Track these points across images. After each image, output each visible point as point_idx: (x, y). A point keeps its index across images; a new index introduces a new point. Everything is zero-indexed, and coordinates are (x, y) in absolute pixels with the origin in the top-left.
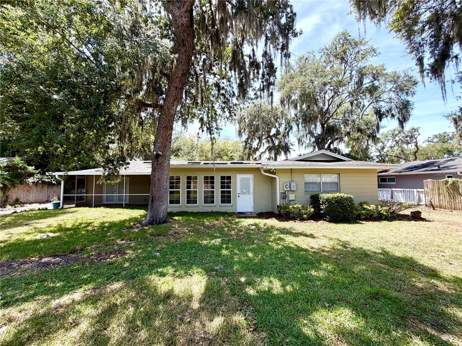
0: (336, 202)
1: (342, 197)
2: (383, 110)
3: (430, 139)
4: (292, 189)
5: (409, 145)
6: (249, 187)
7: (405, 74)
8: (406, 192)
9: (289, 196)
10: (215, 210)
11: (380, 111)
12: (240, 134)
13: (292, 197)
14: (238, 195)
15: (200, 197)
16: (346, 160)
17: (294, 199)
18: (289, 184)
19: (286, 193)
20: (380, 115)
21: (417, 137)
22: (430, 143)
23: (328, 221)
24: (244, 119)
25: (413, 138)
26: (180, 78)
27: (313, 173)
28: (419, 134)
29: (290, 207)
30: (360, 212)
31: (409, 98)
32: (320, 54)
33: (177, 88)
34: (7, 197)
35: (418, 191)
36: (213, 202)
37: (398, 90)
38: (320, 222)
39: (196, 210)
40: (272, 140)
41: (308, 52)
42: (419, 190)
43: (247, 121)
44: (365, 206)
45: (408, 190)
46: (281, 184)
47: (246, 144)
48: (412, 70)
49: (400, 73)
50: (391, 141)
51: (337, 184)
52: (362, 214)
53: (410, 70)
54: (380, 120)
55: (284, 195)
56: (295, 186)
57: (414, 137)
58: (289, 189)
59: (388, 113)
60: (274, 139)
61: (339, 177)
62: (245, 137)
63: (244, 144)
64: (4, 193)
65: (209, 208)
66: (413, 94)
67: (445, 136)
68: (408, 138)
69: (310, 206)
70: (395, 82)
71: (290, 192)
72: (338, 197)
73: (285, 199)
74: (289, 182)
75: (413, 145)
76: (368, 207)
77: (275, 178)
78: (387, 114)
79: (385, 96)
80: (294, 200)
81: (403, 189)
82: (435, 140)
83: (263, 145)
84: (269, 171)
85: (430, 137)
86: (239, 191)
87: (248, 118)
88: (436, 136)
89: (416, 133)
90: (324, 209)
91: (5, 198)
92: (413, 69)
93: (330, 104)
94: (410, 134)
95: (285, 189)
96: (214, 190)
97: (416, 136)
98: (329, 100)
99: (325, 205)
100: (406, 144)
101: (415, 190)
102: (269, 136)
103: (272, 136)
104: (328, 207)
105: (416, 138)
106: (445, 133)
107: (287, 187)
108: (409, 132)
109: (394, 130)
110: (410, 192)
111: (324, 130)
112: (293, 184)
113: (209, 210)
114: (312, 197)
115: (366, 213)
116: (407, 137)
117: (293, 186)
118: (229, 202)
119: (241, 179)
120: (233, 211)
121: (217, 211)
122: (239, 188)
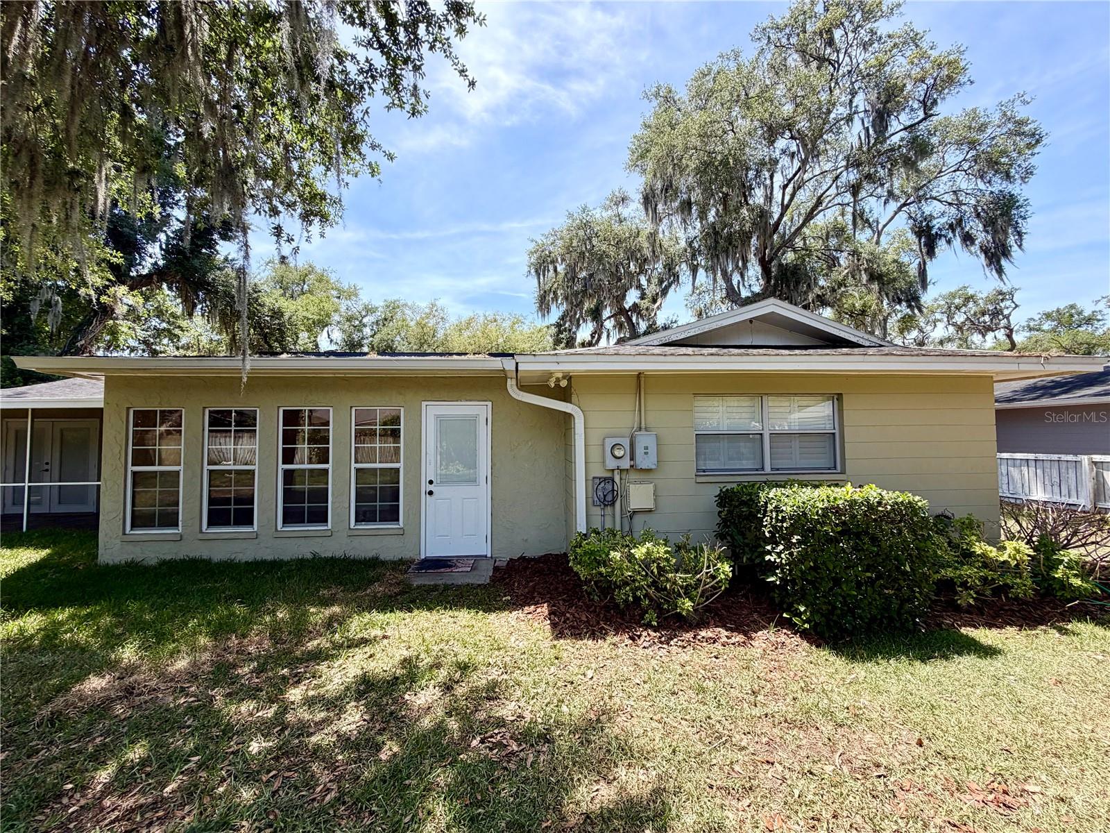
0: (845, 531)
1: (871, 507)
2: (937, 223)
3: (1032, 324)
4: (642, 462)
5: (990, 335)
6: (474, 453)
7: (1005, 115)
8: (1047, 465)
9: (627, 491)
10: (329, 549)
11: (929, 228)
12: (543, 304)
13: (639, 496)
14: (425, 487)
16: (861, 342)
17: (651, 505)
18: (626, 442)
19: (617, 479)
20: (928, 237)
21: (1010, 315)
22: (1032, 332)
23: (805, 635)
24: (553, 262)
25: (1001, 317)
27: (731, 395)
28: (1017, 306)
29: (616, 555)
30: (949, 573)
31: (1015, 189)
32: (758, 45)
35: (1095, 463)
36: (320, 517)
37: (983, 164)
38: (764, 638)
39: (245, 553)
40: (629, 319)
41: (721, 56)
42: (1097, 458)
43: (561, 268)
44: (980, 547)
45: (1055, 457)
46: (595, 440)
47: (560, 332)
48: (1025, 103)
49: (988, 112)
50: (940, 325)
51: (832, 441)
52: (964, 585)
53: (1018, 103)
54: (931, 252)
55: (609, 487)
56: (653, 450)
57: (1002, 314)
58: (626, 464)
59: (953, 231)
60: (634, 319)
61: (841, 411)
62: (555, 314)
63: (553, 330)
65: (303, 541)
66: (1029, 172)
67: (1072, 316)
68: (987, 318)
69: (712, 549)
70: (973, 144)
71: (633, 476)
72: (853, 503)
73: (613, 503)
74: (627, 432)
75: (1001, 334)
76: (992, 552)
77: (568, 417)
78: (951, 235)
79: (942, 187)
80: (650, 511)
81: (1031, 456)
82: (1046, 327)
83: (608, 336)
84: (540, 386)
85: (1032, 319)
86: (429, 469)
87: (563, 260)
88: (1048, 316)
89: (1008, 303)
90: (781, 566)
92: (1027, 98)
93: (788, 206)
94: (991, 308)
95: (611, 464)
96: (329, 466)
97: (1006, 312)
98: (785, 187)
99: (789, 546)
100: (980, 332)
101: (1085, 459)
102: (622, 311)
103: (630, 310)
104: (803, 558)
105: (1007, 317)
106: (1072, 307)
107: (618, 453)
108: (988, 300)
109: (953, 296)
110: (1064, 465)
111: (768, 281)
112: (643, 441)
113: (304, 550)
114: (725, 499)
115: (984, 580)
116: (983, 314)
117: (646, 448)
118: (391, 514)
119: (440, 419)
120: (407, 554)
121: (339, 553)
122: (431, 457)
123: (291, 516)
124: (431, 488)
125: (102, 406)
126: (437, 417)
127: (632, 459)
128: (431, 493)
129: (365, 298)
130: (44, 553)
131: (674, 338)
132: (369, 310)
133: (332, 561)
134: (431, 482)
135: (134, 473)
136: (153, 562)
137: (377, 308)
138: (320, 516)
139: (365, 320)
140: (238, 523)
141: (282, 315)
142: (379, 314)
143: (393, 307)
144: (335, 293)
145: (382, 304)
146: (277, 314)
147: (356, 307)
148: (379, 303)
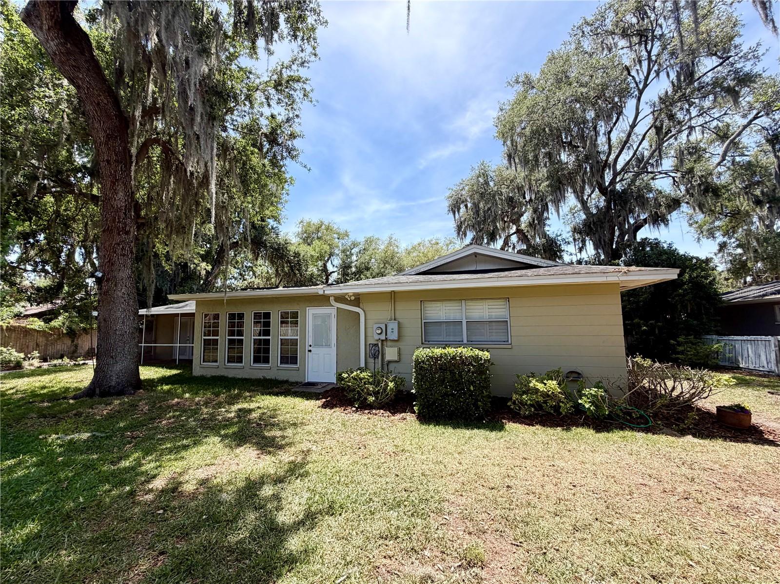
4: (390, 336)
9: (385, 351)
10: (270, 375)
13: (390, 353)
14: (308, 348)
15: (248, 350)
17: (396, 358)
18: (383, 327)
19: (379, 345)
24: (463, 202)
26: (106, 144)
33: (108, 161)
34: (76, 346)
39: (240, 375)
40: (525, 236)
43: (470, 205)
46: (371, 326)
55: (377, 349)
56: (396, 330)
58: (384, 337)
61: (509, 307)
64: (73, 341)
65: (260, 371)
71: (389, 343)
73: (378, 358)
74: (386, 321)
76: (539, 386)
77: (358, 315)
80: (397, 362)
84: (343, 298)
86: (310, 340)
87: (471, 199)
91: (73, 348)
95: (376, 337)
96: (270, 338)
102: (518, 230)
107: (378, 332)
112: (392, 325)
113: (259, 375)
117: (392, 329)
118: (294, 360)
119: (315, 316)
120: (299, 380)
121: (273, 378)
122: (311, 334)
123: (257, 360)
124: (310, 348)
125: (194, 312)
126: (313, 314)
127: (386, 335)
128: (310, 351)
129: (352, 237)
130: (179, 371)
131: (422, 270)
132: (355, 245)
133: (271, 380)
134: (310, 346)
135: (204, 340)
136: (209, 376)
137: (360, 243)
138: (266, 360)
139: (353, 251)
140: (238, 362)
141: (300, 255)
142: (362, 247)
143: (369, 241)
144: (336, 236)
145: (364, 240)
146: (297, 255)
147: (348, 242)
148: (361, 239)
